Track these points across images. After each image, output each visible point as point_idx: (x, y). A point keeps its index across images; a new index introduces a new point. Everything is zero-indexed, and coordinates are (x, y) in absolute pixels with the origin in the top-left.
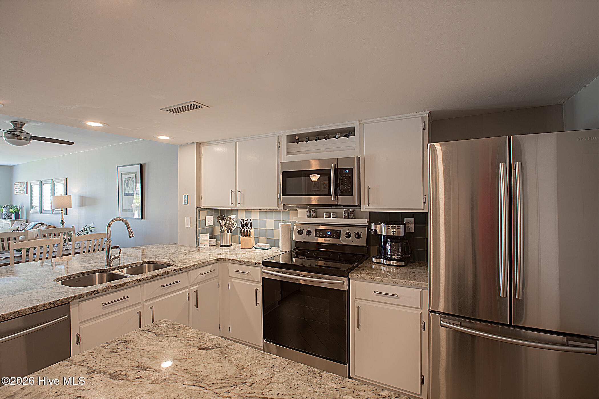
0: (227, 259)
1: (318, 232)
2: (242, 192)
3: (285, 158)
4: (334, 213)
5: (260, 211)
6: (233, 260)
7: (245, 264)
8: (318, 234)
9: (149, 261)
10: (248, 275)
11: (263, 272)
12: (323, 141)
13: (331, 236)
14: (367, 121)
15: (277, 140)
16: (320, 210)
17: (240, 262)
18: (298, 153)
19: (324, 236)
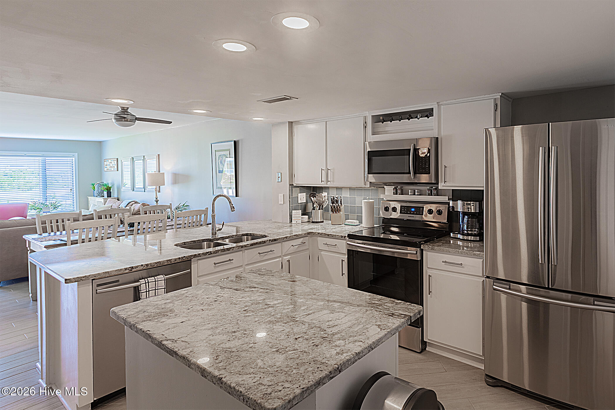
0: (317, 233)
1: (403, 209)
2: (332, 170)
3: (371, 138)
4: (418, 191)
5: (350, 189)
6: (322, 233)
7: (333, 237)
8: (403, 211)
9: (247, 234)
10: (335, 247)
11: (348, 244)
12: (406, 121)
13: (415, 213)
14: (445, 102)
15: (364, 121)
16: (406, 187)
17: (328, 235)
18: (383, 132)
19: (409, 212)
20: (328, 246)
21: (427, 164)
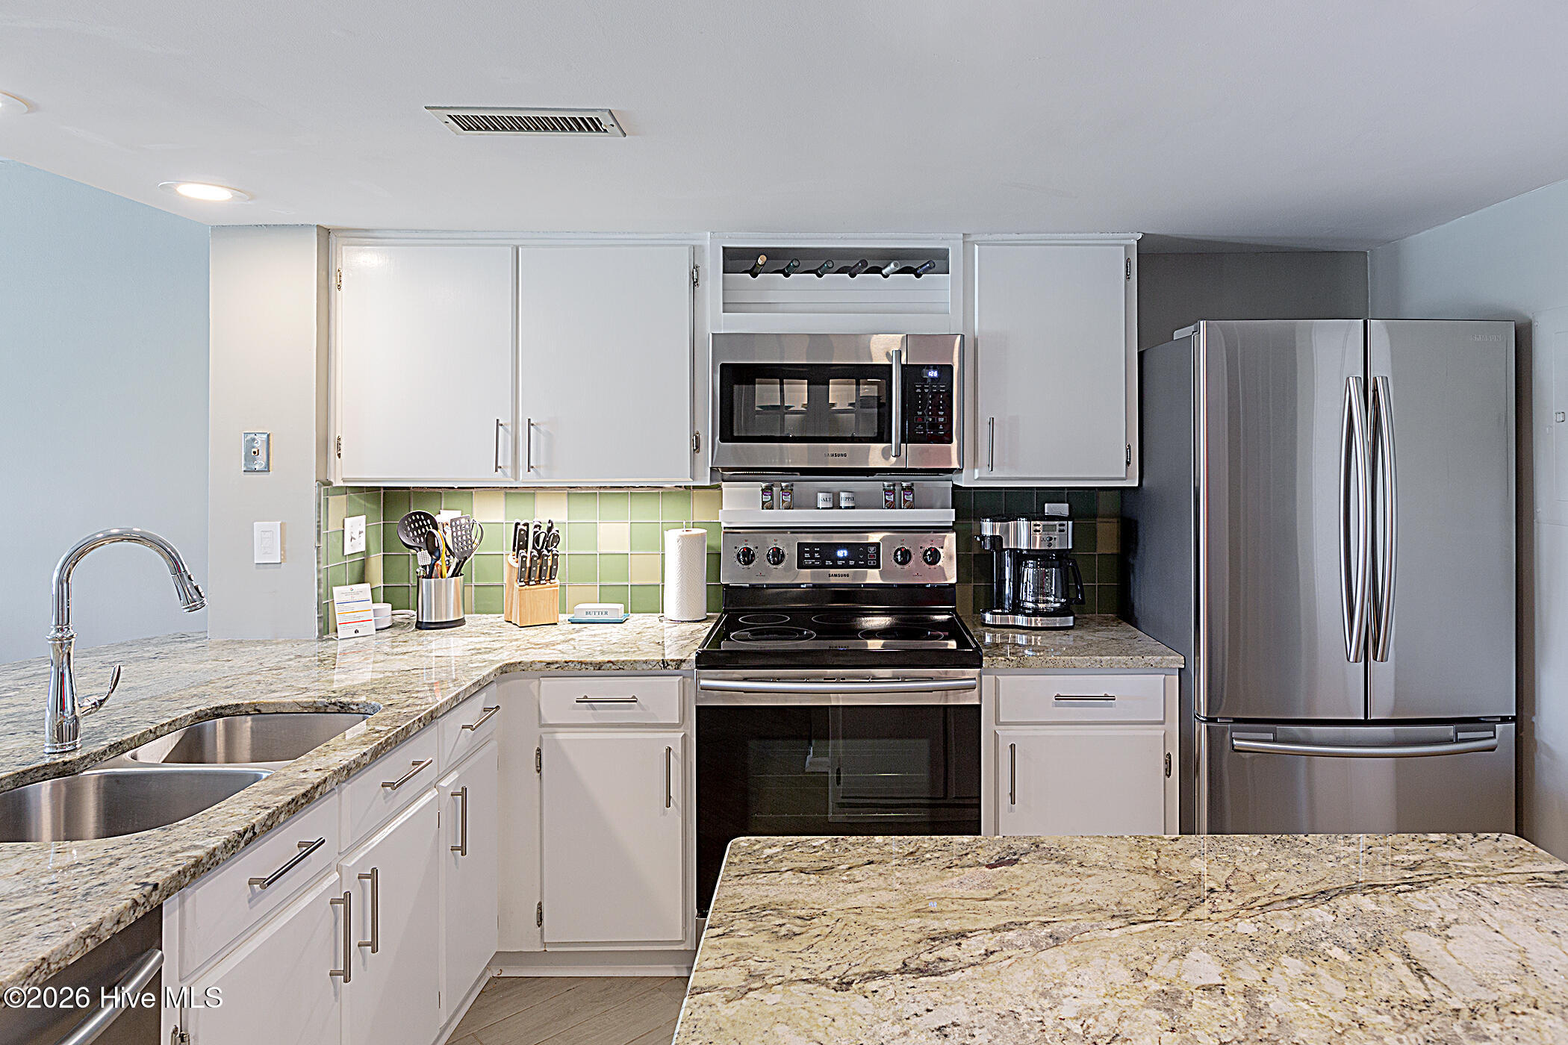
0: (541, 662)
1: (807, 552)
2: (542, 428)
3: (717, 321)
4: (850, 495)
5: (573, 492)
6: (566, 662)
7: (621, 672)
8: (808, 558)
9: (217, 708)
11: (703, 688)
13: (852, 563)
15: (690, 260)
16: (805, 486)
17: (599, 666)
18: (753, 307)
19: (828, 563)
20: (593, 708)
21: (941, 413)
